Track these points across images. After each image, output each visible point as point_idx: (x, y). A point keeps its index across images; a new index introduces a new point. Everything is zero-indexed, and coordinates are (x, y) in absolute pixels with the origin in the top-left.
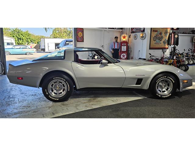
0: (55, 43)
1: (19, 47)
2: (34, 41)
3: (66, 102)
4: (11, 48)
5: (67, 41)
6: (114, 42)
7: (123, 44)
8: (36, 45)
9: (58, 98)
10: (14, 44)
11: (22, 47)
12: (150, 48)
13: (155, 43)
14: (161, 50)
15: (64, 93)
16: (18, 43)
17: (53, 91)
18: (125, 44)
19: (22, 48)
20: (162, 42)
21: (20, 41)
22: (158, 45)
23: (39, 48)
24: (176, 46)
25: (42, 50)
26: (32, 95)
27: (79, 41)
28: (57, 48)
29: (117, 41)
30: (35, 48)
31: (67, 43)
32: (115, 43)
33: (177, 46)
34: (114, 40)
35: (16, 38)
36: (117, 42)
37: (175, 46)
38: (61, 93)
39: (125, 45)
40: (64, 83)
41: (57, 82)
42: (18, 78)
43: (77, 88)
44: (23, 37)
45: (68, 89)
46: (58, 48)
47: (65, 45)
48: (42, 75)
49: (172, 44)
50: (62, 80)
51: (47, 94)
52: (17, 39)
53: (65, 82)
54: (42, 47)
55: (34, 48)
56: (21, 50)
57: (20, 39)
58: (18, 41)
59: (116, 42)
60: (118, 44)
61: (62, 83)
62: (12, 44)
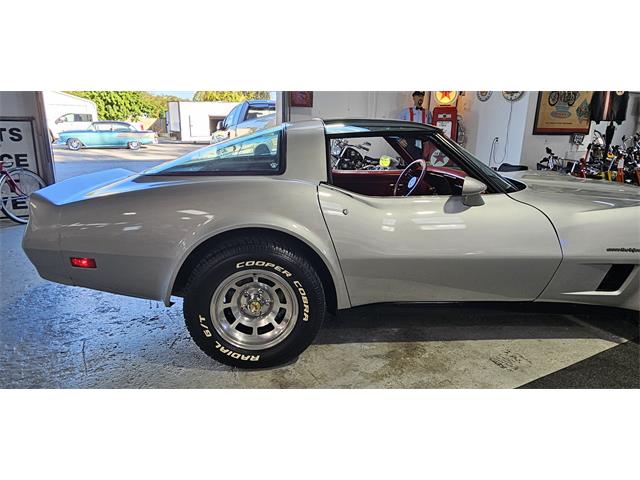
0: (210, 117)
1: (107, 127)
2: (149, 111)
3: (290, 367)
4: (85, 129)
5: (249, 108)
6: (411, 109)
7: (441, 116)
8: (155, 119)
9: (254, 353)
10: (95, 118)
11: (115, 127)
12: (537, 131)
13: (552, 114)
14: (568, 137)
15: (282, 331)
16: (105, 115)
17: (231, 319)
18: (449, 116)
19: (117, 131)
20: (573, 110)
21: (111, 110)
22: (562, 120)
23: (165, 130)
24: (615, 124)
25: (172, 135)
26: (143, 320)
27: (297, 102)
28: (218, 127)
29: (420, 104)
30: (153, 129)
31: (250, 111)
32: (415, 111)
33: (619, 123)
34: (412, 103)
35: (101, 101)
36: (421, 109)
37: (612, 124)
38: (270, 327)
39: (447, 120)
40: (281, 283)
41: (251, 280)
42: (74, 261)
43: (340, 307)
44: (119, 99)
45: (301, 315)
46: (223, 129)
47: (245, 119)
48: (185, 248)
49: (605, 117)
50: (276, 272)
51: (207, 333)
52: (102, 105)
53: (290, 281)
54: (173, 128)
55: (150, 129)
56: (115, 135)
57: (112, 104)
58: (106, 109)
59: (417, 108)
60: (424, 113)
61: (272, 284)
62: (89, 118)
